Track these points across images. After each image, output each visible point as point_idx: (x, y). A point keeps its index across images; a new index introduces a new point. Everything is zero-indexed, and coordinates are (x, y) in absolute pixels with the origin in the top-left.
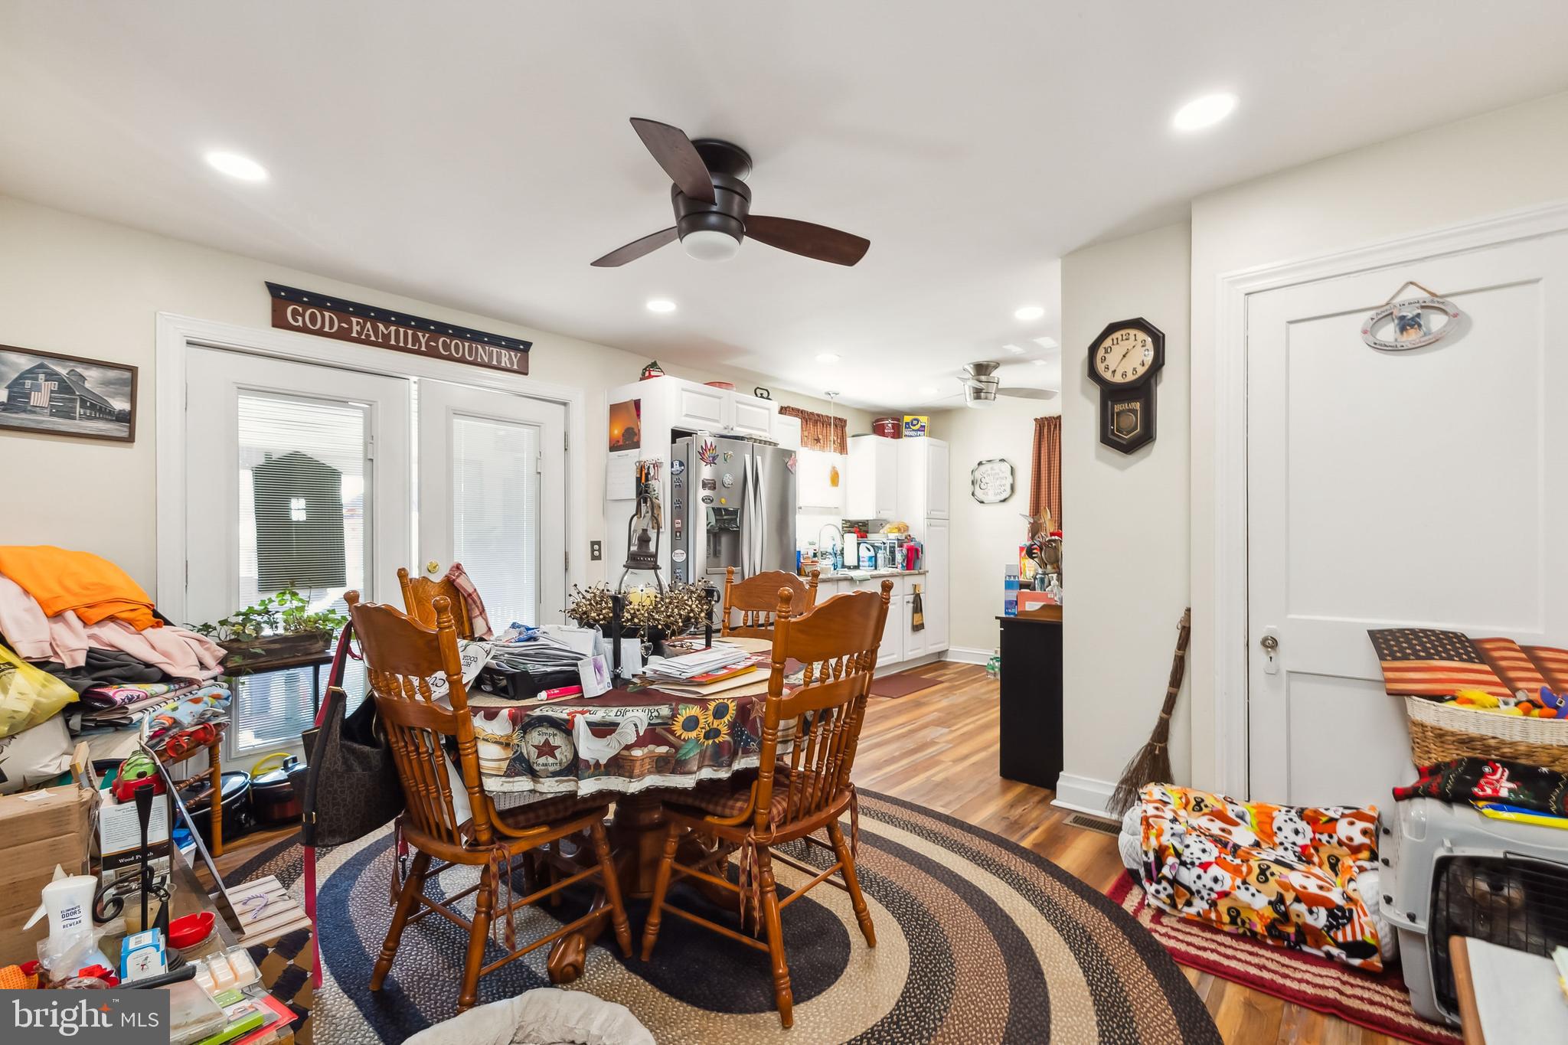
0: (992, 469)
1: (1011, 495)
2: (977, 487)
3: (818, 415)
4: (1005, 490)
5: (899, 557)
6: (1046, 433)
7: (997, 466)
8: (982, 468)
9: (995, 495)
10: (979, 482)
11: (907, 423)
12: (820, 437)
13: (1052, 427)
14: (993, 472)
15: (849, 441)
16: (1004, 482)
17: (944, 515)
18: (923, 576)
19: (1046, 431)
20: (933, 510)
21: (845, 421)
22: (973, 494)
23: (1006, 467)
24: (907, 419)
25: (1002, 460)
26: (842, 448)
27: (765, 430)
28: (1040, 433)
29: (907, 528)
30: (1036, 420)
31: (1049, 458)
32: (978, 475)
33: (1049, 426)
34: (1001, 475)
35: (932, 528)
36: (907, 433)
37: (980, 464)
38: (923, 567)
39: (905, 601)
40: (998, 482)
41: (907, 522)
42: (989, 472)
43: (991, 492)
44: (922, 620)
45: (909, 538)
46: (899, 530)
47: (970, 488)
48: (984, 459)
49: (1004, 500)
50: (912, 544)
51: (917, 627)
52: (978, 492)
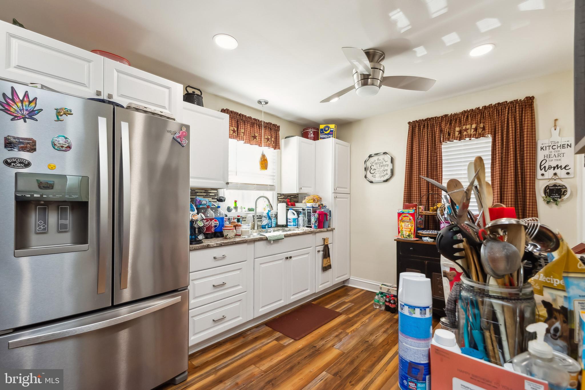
0: (378, 159)
1: (391, 177)
2: (368, 172)
3: (255, 120)
4: (387, 174)
5: (313, 220)
6: (417, 132)
7: (381, 157)
8: (372, 159)
9: (381, 177)
10: (369, 169)
11: (322, 130)
12: (256, 135)
13: (422, 127)
14: (379, 161)
15: (282, 142)
16: (386, 168)
17: (347, 191)
18: (331, 232)
19: (417, 130)
20: (338, 187)
21: (279, 127)
22: (366, 177)
23: (388, 158)
24: (322, 127)
25: (385, 153)
26: (276, 145)
27: (164, 107)
28: (412, 132)
29: (320, 199)
30: (409, 123)
31: (419, 149)
32: (369, 164)
33: (419, 126)
34: (384, 163)
35: (338, 199)
36: (322, 136)
37: (370, 156)
38: (331, 226)
39: (317, 250)
40: (382, 168)
41: (321, 195)
42: (377, 162)
43: (377, 175)
44: (330, 262)
45: (321, 206)
46: (314, 201)
47: (364, 173)
48: (373, 153)
49: (386, 181)
50: (322, 210)
51: (326, 268)
52: (369, 176)
